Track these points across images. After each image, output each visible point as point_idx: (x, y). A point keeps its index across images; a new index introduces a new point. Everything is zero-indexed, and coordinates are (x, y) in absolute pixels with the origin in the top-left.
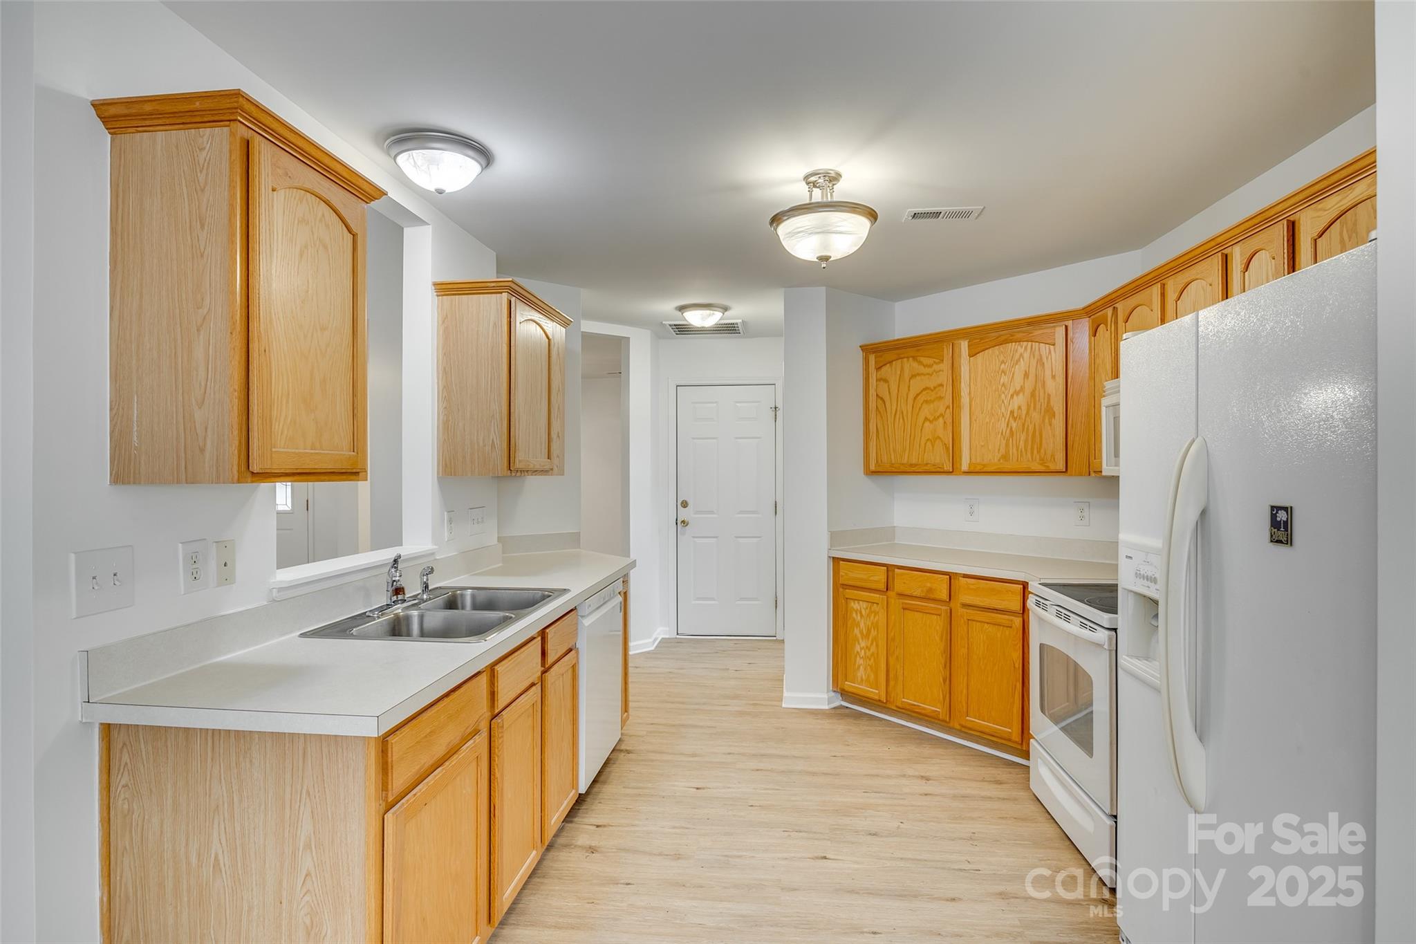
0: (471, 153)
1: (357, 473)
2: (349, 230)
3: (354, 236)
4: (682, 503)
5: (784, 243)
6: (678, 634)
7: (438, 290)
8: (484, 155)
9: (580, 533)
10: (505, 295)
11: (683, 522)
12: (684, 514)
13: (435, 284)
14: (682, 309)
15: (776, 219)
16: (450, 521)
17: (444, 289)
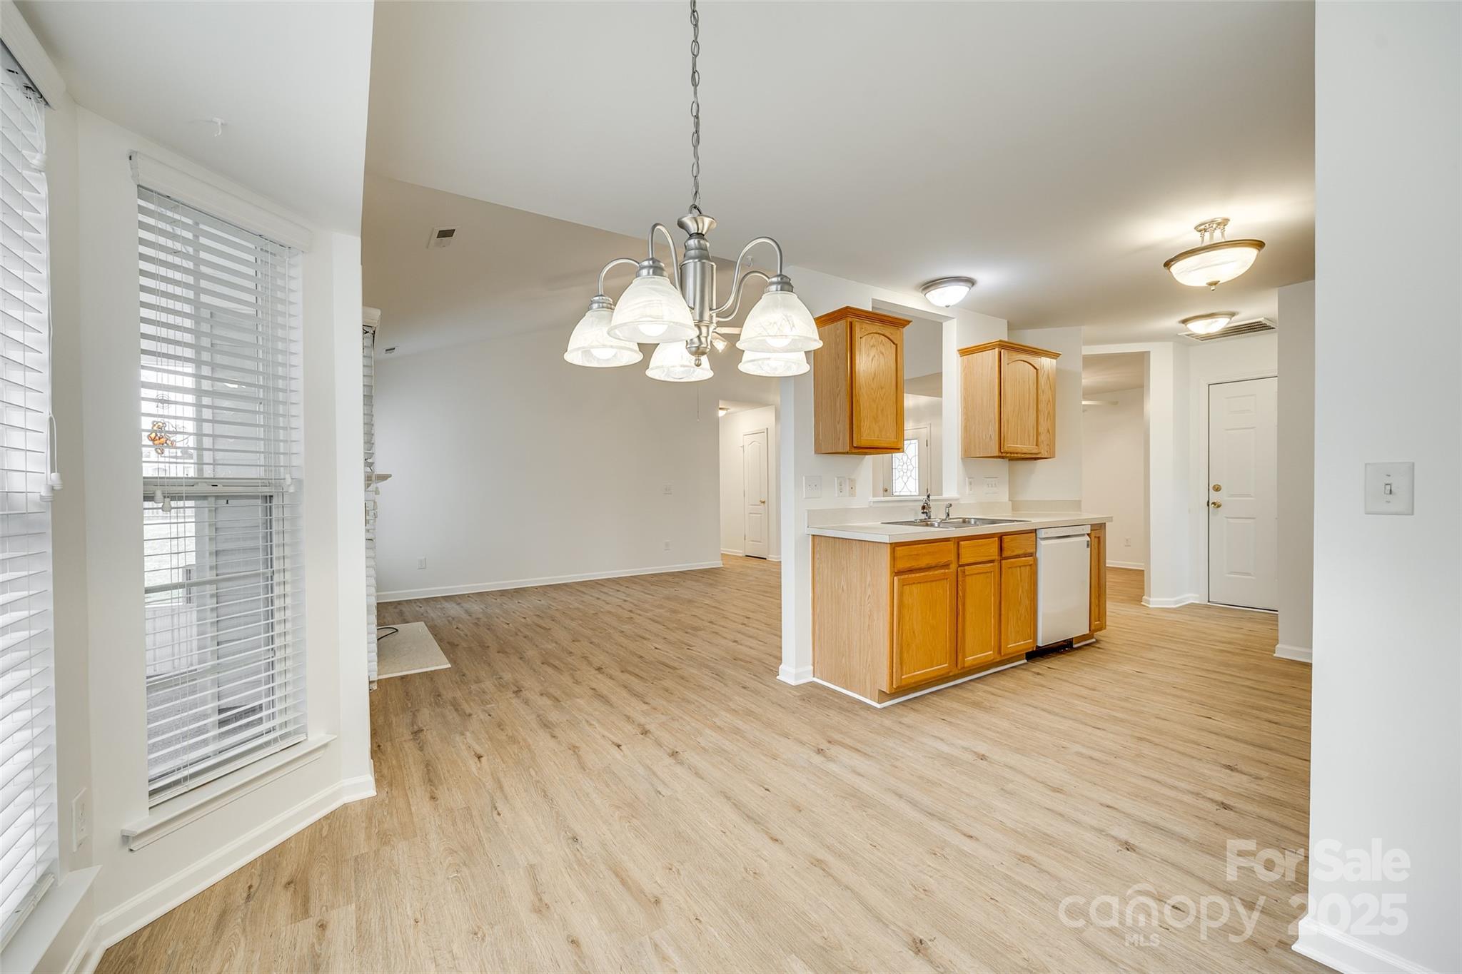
0: (962, 283)
1: (899, 449)
2: (894, 343)
3: (896, 345)
4: (1214, 487)
5: (1177, 279)
6: (1209, 602)
7: (960, 353)
8: (971, 282)
9: (1080, 501)
10: (997, 349)
11: (1214, 503)
12: (1215, 497)
13: (959, 351)
14: (1185, 321)
15: (1168, 264)
16: (970, 483)
17: (964, 352)
